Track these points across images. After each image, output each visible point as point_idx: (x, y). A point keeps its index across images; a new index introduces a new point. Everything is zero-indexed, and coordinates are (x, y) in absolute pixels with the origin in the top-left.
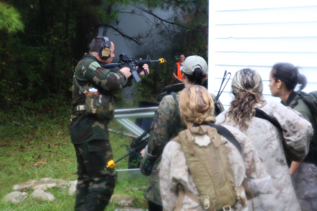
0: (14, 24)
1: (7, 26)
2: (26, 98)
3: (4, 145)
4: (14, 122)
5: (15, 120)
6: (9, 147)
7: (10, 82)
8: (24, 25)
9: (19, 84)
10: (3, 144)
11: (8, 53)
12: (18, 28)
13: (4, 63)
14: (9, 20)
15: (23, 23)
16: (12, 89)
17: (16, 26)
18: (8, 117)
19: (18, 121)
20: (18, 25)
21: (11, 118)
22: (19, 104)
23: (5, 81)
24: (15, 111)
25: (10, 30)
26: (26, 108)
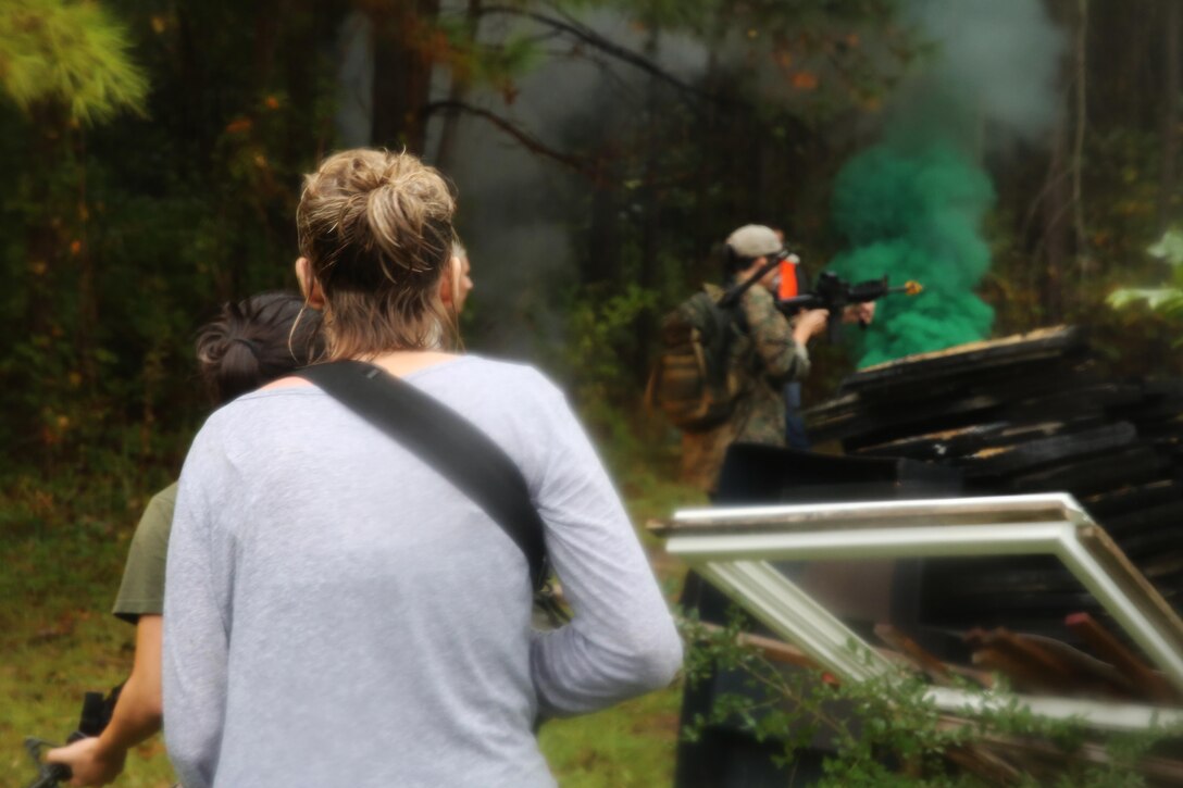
0: (99, 73)
1: (67, 85)
2: (134, 413)
3: (49, 638)
4: (85, 520)
5: (89, 513)
6: (73, 645)
7: (65, 347)
8: (146, 83)
9: (104, 355)
10: (43, 632)
11: (56, 222)
12: (121, 94)
13: (40, 268)
14: (78, 59)
15: (139, 69)
16: (75, 379)
17: (107, 89)
18: (57, 500)
19: (101, 515)
20: (117, 80)
21: (70, 504)
22: (102, 441)
23: (43, 340)
24: (86, 471)
25: (80, 104)
26: (132, 456)
